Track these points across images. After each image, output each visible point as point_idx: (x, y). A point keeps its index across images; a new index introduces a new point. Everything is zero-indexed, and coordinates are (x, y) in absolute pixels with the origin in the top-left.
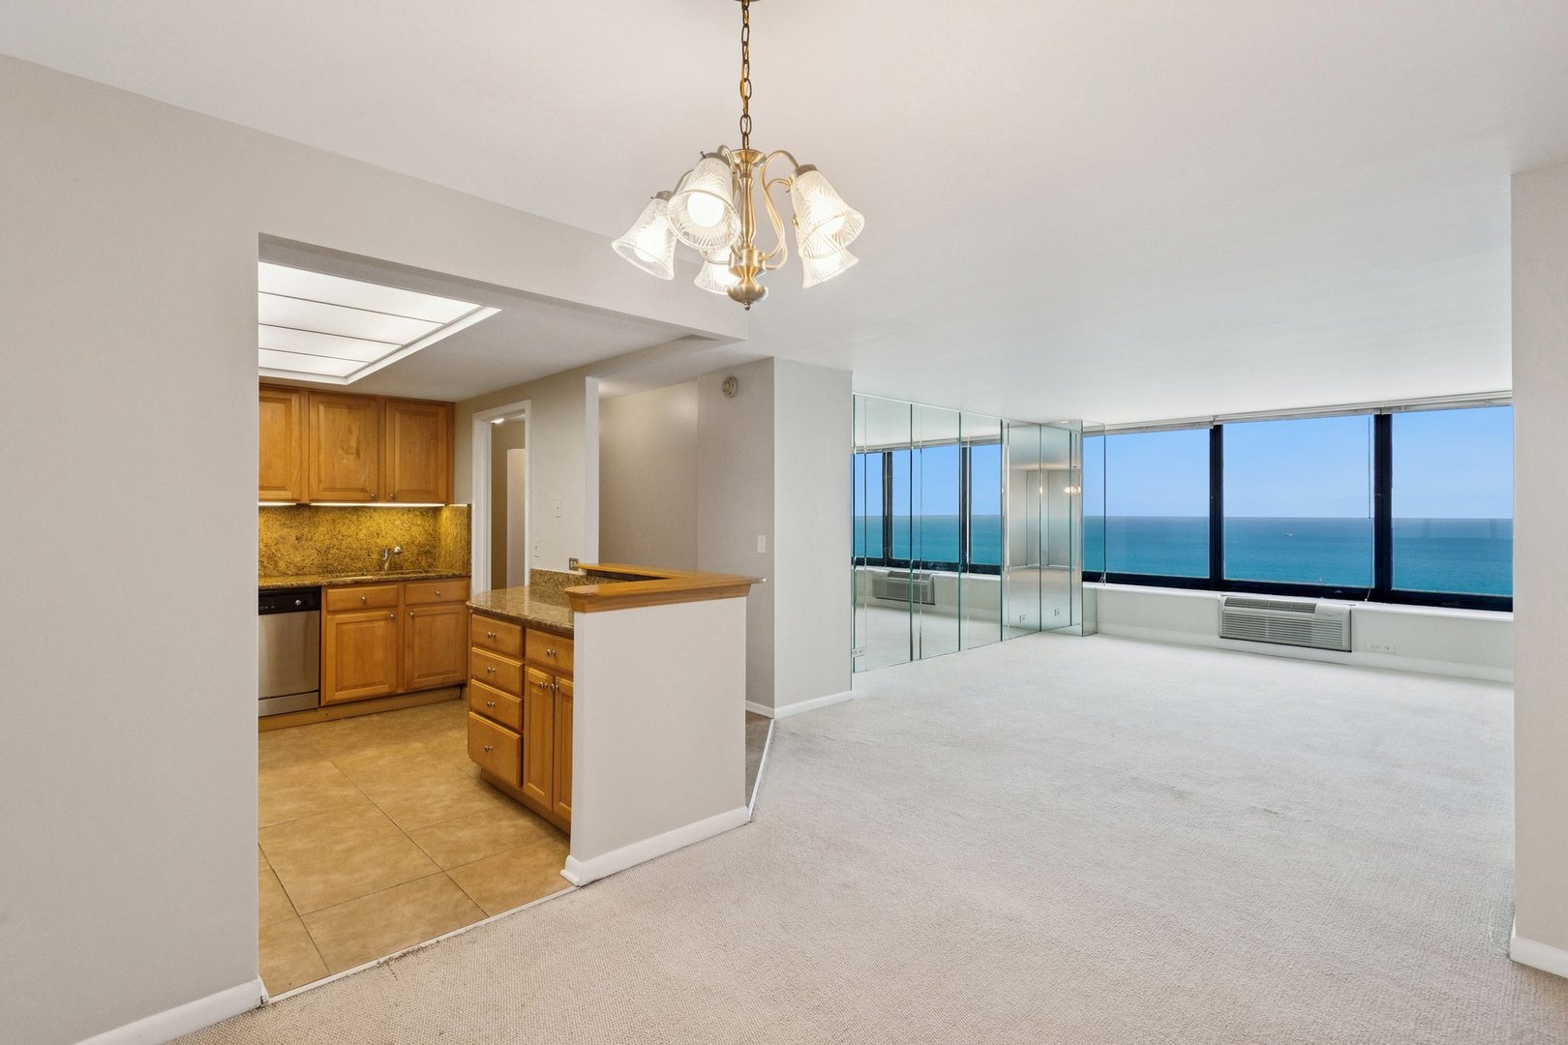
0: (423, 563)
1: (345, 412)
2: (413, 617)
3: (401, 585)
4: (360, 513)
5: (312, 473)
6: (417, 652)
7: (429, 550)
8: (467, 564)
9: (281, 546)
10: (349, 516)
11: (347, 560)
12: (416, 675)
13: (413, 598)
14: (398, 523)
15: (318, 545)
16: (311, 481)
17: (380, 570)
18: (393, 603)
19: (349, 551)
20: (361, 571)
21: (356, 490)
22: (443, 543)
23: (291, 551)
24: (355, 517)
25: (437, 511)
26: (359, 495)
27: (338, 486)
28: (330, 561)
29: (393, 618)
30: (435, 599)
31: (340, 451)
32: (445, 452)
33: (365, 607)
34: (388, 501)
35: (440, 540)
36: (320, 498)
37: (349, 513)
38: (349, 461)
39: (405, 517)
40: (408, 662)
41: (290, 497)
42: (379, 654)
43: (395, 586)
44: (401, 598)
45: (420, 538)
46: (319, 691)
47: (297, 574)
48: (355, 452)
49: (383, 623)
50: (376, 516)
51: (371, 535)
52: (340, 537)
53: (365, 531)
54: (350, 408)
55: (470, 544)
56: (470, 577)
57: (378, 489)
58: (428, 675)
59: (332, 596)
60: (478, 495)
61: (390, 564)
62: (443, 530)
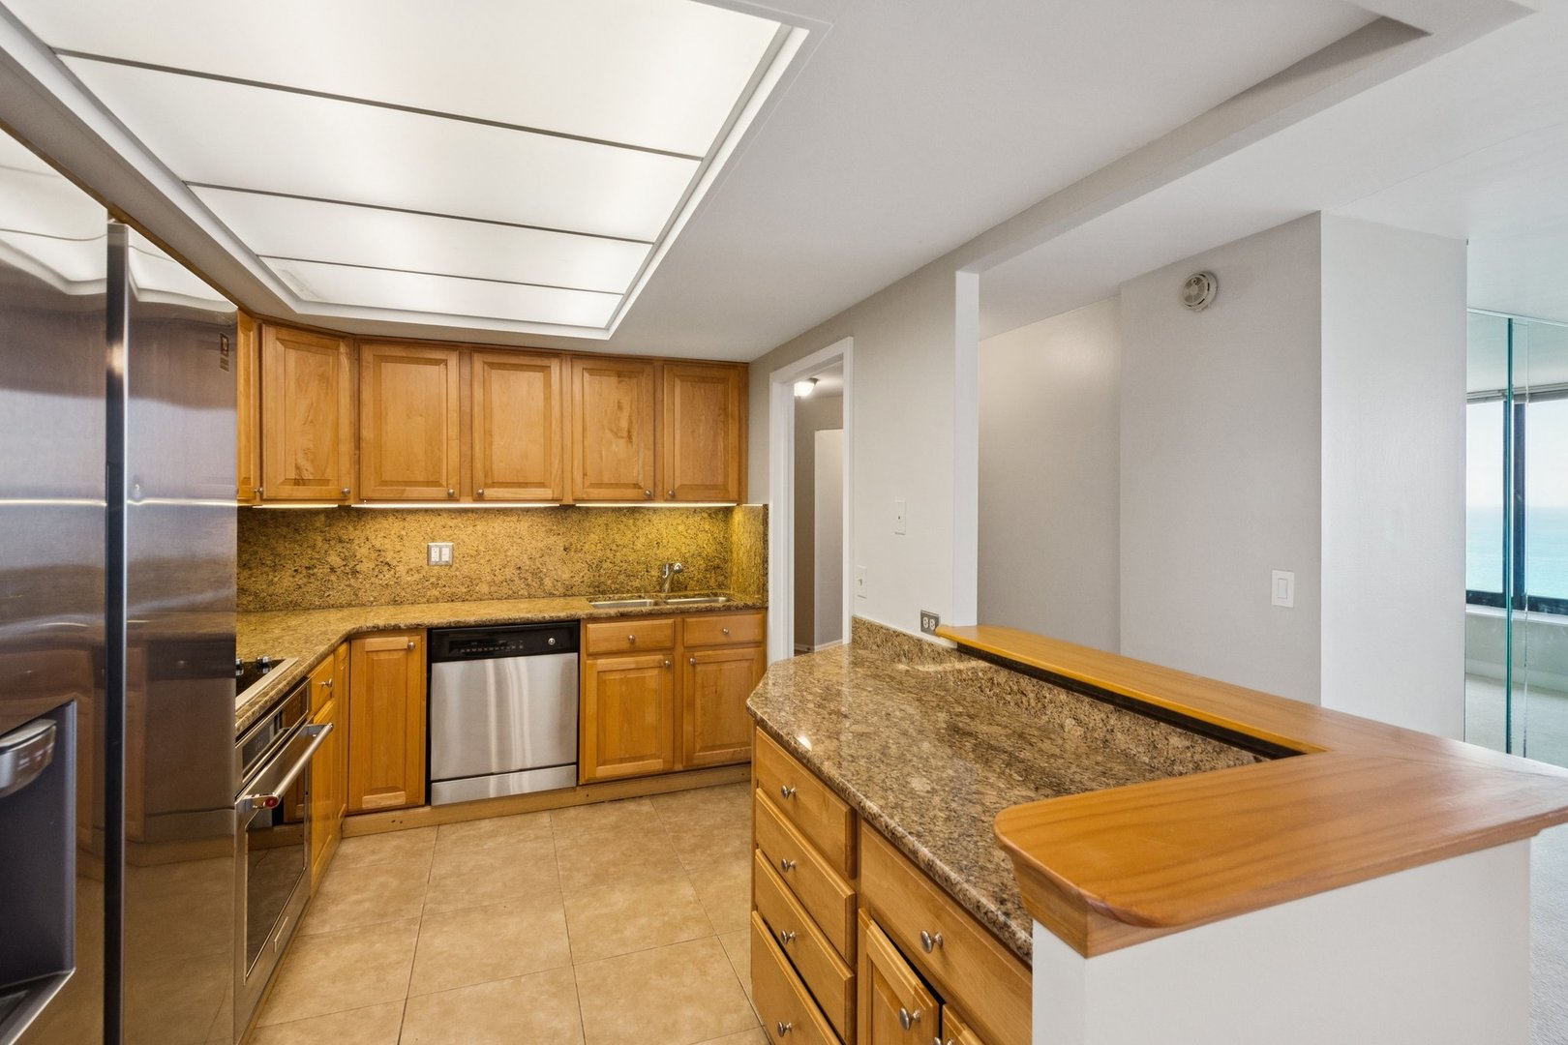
0: (712, 582)
1: (614, 380)
2: (694, 665)
3: (679, 619)
4: (637, 515)
5: (576, 463)
6: (699, 712)
7: (718, 567)
8: (763, 589)
9: (546, 558)
10: (624, 520)
11: (622, 577)
12: (698, 747)
13: (694, 636)
14: (681, 528)
15: (589, 557)
16: (575, 473)
17: (660, 592)
18: (668, 644)
19: (625, 565)
20: (639, 592)
21: (626, 486)
22: (735, 555)
23: (559, 565)
24: (631, 521)
25: (728, 511)
26: (630, 493)
27: (606, 480)
28: (602, 579)
29: (669, 666)
30: (722, 639)
31: (609, 435)
32: (736, 432)
33: (633, 649)
34: (666, 501)
35: (731, 552)
36: (585, 496)
37: (625, 515)
38: (619, 447)
39: (690, 521)
40: (687, 728)
41: (550, 497)
42: (651, 716)
43: (671, 621)
44: (679, 638)
45: (709, 550)
46: (577, 763)
47: (565, 595)
48: (625, 434)
49: (655, 672)
50: (655, 518)
51: (649, 546)
52: (614, 548)
53: (642, 540)
54: (619, 375)
55: (767, 561)
56: (767, 608)
57: (655, 484)
58: (713, 748)
59: (593, 633)
60: (776, 490)
61: (672, 583)
62: (735, 538)
